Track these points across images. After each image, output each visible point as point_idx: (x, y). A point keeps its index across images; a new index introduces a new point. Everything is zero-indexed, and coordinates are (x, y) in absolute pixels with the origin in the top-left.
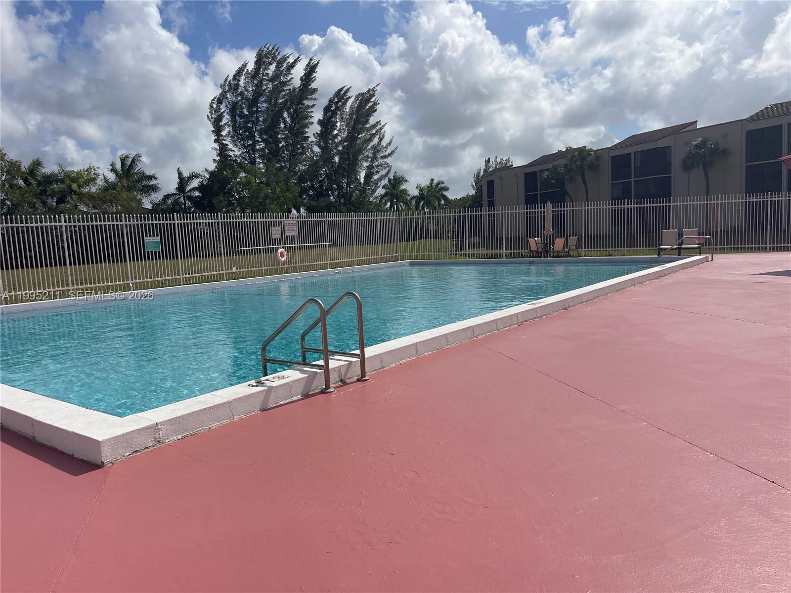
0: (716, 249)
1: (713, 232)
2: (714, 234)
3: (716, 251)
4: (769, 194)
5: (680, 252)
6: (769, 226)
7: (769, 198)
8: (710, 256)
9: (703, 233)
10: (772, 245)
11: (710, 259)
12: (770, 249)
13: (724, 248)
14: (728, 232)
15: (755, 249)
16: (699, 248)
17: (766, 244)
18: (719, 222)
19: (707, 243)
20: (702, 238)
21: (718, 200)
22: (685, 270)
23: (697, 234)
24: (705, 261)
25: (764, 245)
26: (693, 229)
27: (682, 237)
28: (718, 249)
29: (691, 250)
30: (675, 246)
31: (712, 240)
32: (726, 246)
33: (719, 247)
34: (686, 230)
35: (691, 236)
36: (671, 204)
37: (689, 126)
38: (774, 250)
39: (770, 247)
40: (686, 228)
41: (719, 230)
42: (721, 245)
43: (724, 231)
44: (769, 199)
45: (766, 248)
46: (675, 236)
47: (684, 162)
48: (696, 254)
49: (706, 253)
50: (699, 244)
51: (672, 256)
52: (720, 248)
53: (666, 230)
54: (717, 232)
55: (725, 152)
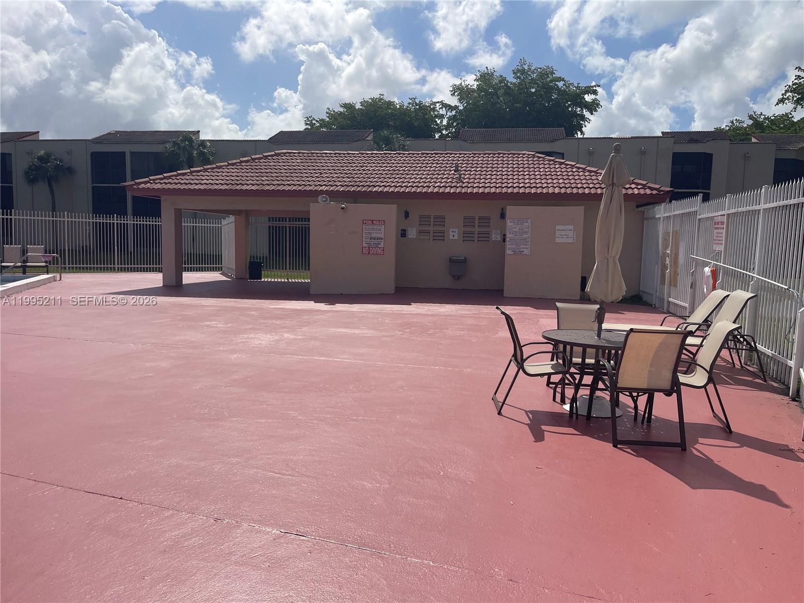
0: (65, 268)
1: (61, 250)
2: (62, 253)
3: (64, 270)
4: (115, 217)
5: (25, 270)
6: (116, 248)
7: (115, 220)
8: (58, 276)
9: (50, 251)
10: (120, 266)
11: (58, 279)
12: (118, 270)
13: (73, 268)
14: (76, 251)
15: (104, 270)
16: (46, 266)
17: (114, 264)
18: (66, 240)
19: (55, 261)
20: (48, 256)
21: (64, 217)
22: (31, 290)
23: (43, 251)
24: (53, 280)
25: (112, 266)
26: (38, 246)
27: (27, 253)
28: (67, 268)
29: (37, 268)
30: (19, 264)
31: (59, 259)
32: (74, 266)
33: (67, 266)
34: (31, 246)
35: (36, 253)
36: (13, 217)
37: (30, 135)
38: (121, 270)
39: (118, 268)
40: (31, 245)
41: (67, 248)
42: (69, 264)
43: (72, 250)
44: (115, 222)
45: (114, 268)
46: (19, 254)
47: (26, 173)
48: (43, 273)
49: (54, 272)
50: (46, 262)
51: (16, 275)
52: (69, 268)
53: (7, 246)
54: (64, 250)
55: (70, 171)
